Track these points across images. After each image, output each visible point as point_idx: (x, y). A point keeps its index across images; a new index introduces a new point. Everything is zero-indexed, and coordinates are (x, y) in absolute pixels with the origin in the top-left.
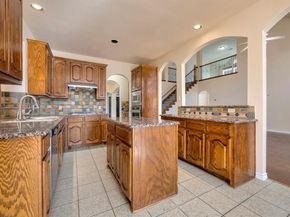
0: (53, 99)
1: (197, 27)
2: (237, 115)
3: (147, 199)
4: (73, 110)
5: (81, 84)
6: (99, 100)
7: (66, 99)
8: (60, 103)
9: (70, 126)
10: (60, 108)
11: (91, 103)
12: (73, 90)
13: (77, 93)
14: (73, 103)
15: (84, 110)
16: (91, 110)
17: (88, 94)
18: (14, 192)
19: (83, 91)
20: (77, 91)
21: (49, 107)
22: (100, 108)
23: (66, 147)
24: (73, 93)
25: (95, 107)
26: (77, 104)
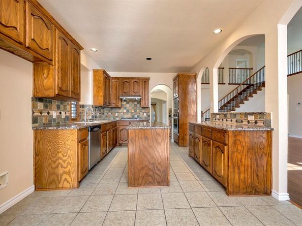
0: (112, 108)
1: (217, 31)
2: (256, 123)
3: (140, 182)
4: (125, 116)
5: (129, 96)
6: (144, 108)
7: (120, 108)
8: (117, 110)
9: (121, 129)
10: (117, 115)
11: (138, 110)
12: (125, 101)
13: (128, 103)
14: (125, 111)
15: (133, 116)
16: (138, 116)
17: (136, 103)
18: (66, 156)
19: (133, 101)
20: (128, 102)
21: (110, 114)
22: (145, 114)
23: (118, 144)
24: (125, 103)
25: (141, 113)
26: (128, 111)
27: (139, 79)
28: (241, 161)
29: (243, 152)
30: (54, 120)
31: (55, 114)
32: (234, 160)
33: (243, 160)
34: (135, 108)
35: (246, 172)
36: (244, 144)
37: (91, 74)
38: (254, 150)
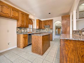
7: (44, 29)
14: (46, 30)
22: (52, 31)
24: (46, 28)
27: (49, 20)
28: (68, 55)
29: (69, 51)
30: (23, 32)
31: (23, 31)
32: (63, 54)
33: (69, 55)
34: (49, 29)
35: (71, 62)
36: (69, 47)
37: (36, 21)
38: (76, 52)
